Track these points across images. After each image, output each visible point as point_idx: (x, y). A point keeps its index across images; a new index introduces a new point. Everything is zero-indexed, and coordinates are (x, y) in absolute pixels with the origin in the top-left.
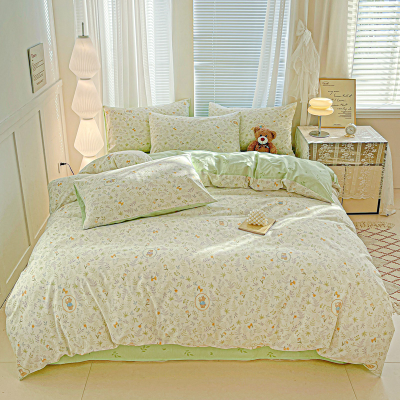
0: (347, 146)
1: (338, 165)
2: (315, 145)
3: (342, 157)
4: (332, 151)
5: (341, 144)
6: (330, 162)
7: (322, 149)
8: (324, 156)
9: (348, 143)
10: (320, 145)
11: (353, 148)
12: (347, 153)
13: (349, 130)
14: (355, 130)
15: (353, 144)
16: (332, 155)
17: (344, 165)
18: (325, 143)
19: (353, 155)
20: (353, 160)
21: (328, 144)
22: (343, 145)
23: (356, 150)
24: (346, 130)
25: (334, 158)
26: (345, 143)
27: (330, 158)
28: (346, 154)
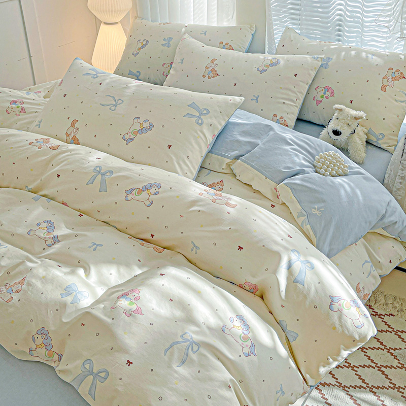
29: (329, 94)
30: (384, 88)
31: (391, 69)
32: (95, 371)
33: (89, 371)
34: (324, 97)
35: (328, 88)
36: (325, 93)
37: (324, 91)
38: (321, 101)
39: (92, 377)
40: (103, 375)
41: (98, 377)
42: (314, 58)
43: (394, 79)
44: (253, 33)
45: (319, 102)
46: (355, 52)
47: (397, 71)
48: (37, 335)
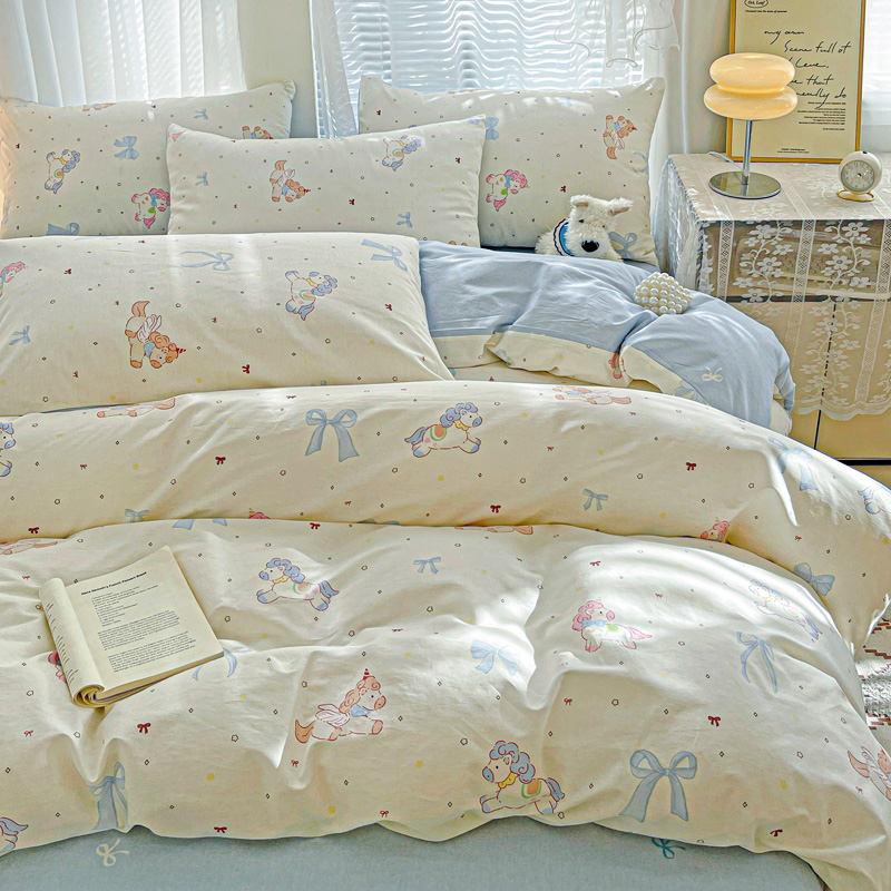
0: (843, 233)
1: (810, 298)
2: (727, 231)
3: (828, 272)
4: (788, 248)
5: (822, 224)
6: (781, 289)
7: (751, 242)
8: (759, 268)
9: (846, 223)
10: (744, 227)
11: (864, 239)
12: (844, 258)
13: (851, 174)
14: (874, 175)
15: (866, 223)
16: (788, 261)
17: (834, 298)
18: (764, 223)
19: (867, 263)
20: (865, 281)
21: (773, 224)
22: (828, 229)
23: (875, 244)
24: (842, 174)
25: (796, 276)
26: (837, 223)
27: (779, 273)
28: (840, 263)
29: (518, 184)
30: (611, 153)
31: (609, 118)
32: (666, 764)
33: (655, 771)
34: (509, 191)
35: (510, 174)
36: (508, 183)
37: (505, 181)
38: (503, 202)
39: (666, 779)
40: (685, 764)
41: (677, 772)
42: (472, 122)
43: (621, 134)
44: (292, 97)
45: (499, 204)
46: (534, 99)
47: (621, 118)
48: (494, 763)
